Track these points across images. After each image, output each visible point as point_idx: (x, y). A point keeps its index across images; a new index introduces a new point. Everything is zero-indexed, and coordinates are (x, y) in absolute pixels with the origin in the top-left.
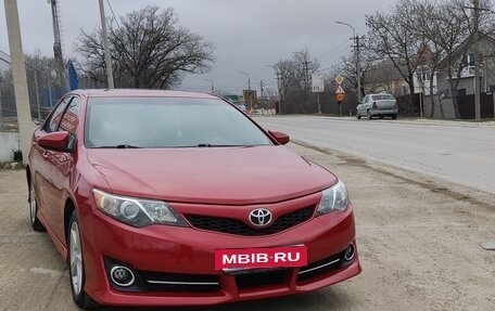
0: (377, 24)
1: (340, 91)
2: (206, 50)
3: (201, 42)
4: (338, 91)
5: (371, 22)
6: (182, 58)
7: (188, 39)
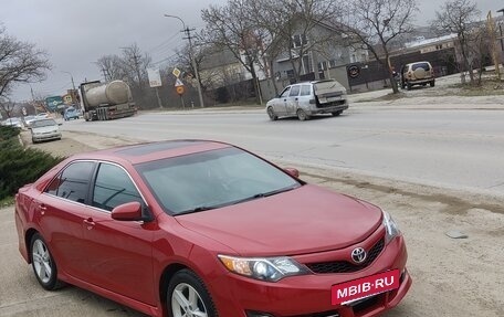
0: (213, 17)
1: (179, 83)
2: (41, 58)
3: (34, 50)
4: (177, 85)
5: (206, 16)
6: (17, 69)
7: (17, 47)
